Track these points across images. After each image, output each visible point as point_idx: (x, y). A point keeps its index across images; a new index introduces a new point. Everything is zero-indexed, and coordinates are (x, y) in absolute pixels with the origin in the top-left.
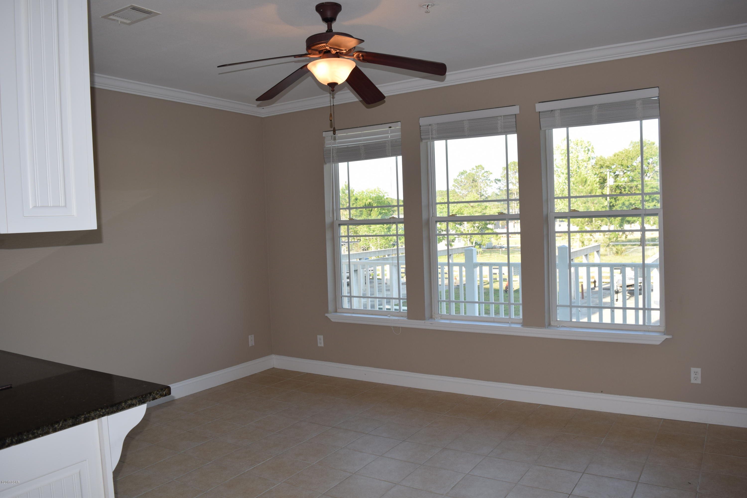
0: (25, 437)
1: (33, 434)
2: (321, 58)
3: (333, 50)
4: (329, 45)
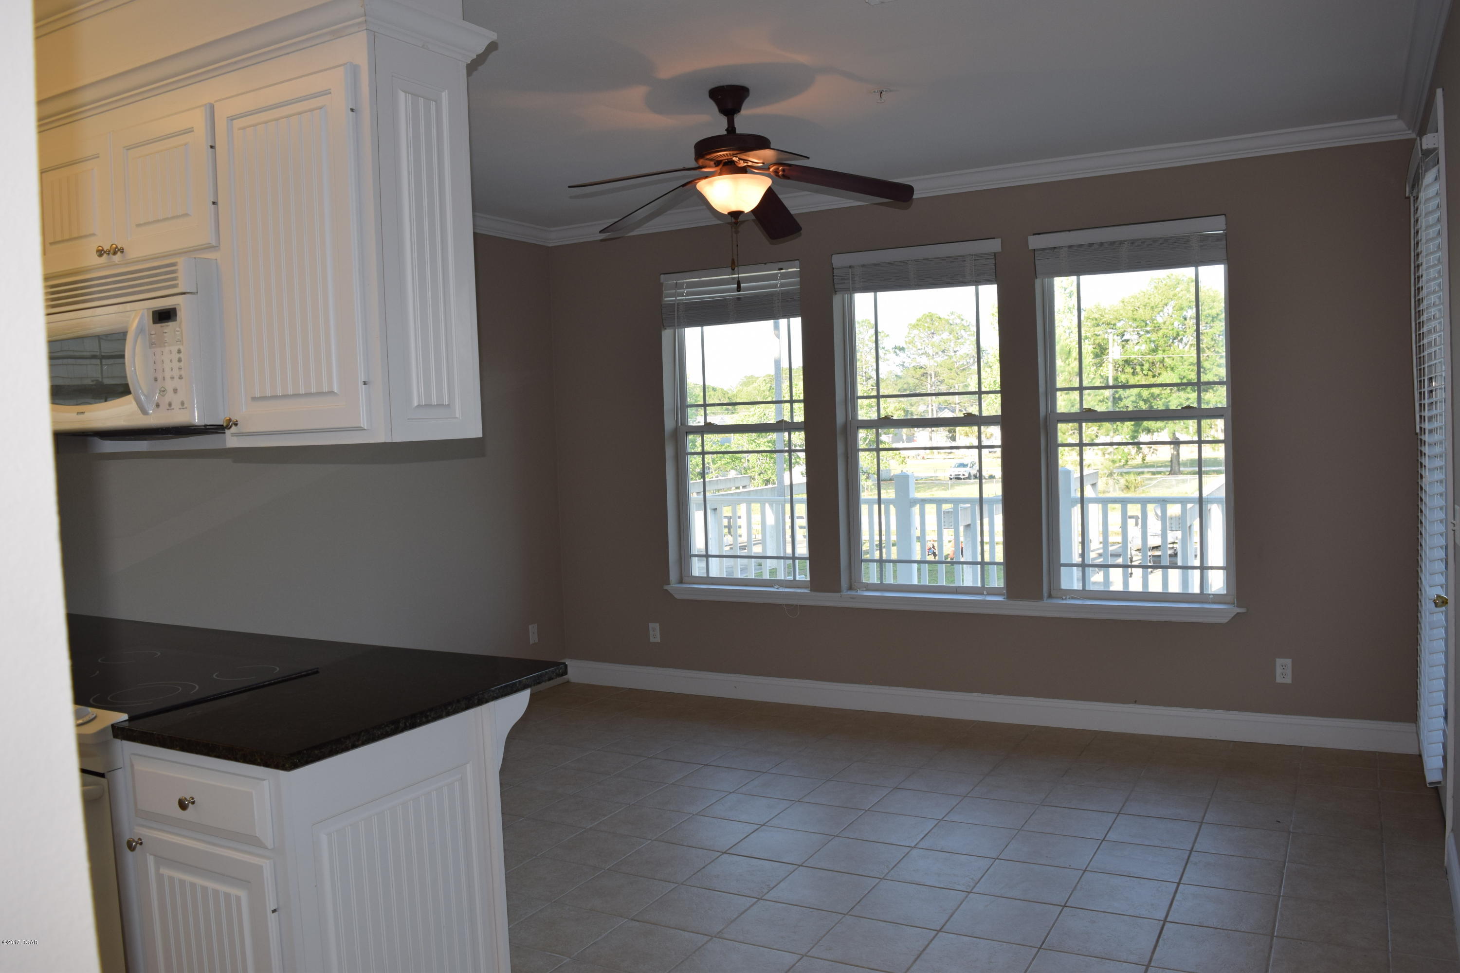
2: (720, 174)
3: (742, 162)
4: (738, 156)
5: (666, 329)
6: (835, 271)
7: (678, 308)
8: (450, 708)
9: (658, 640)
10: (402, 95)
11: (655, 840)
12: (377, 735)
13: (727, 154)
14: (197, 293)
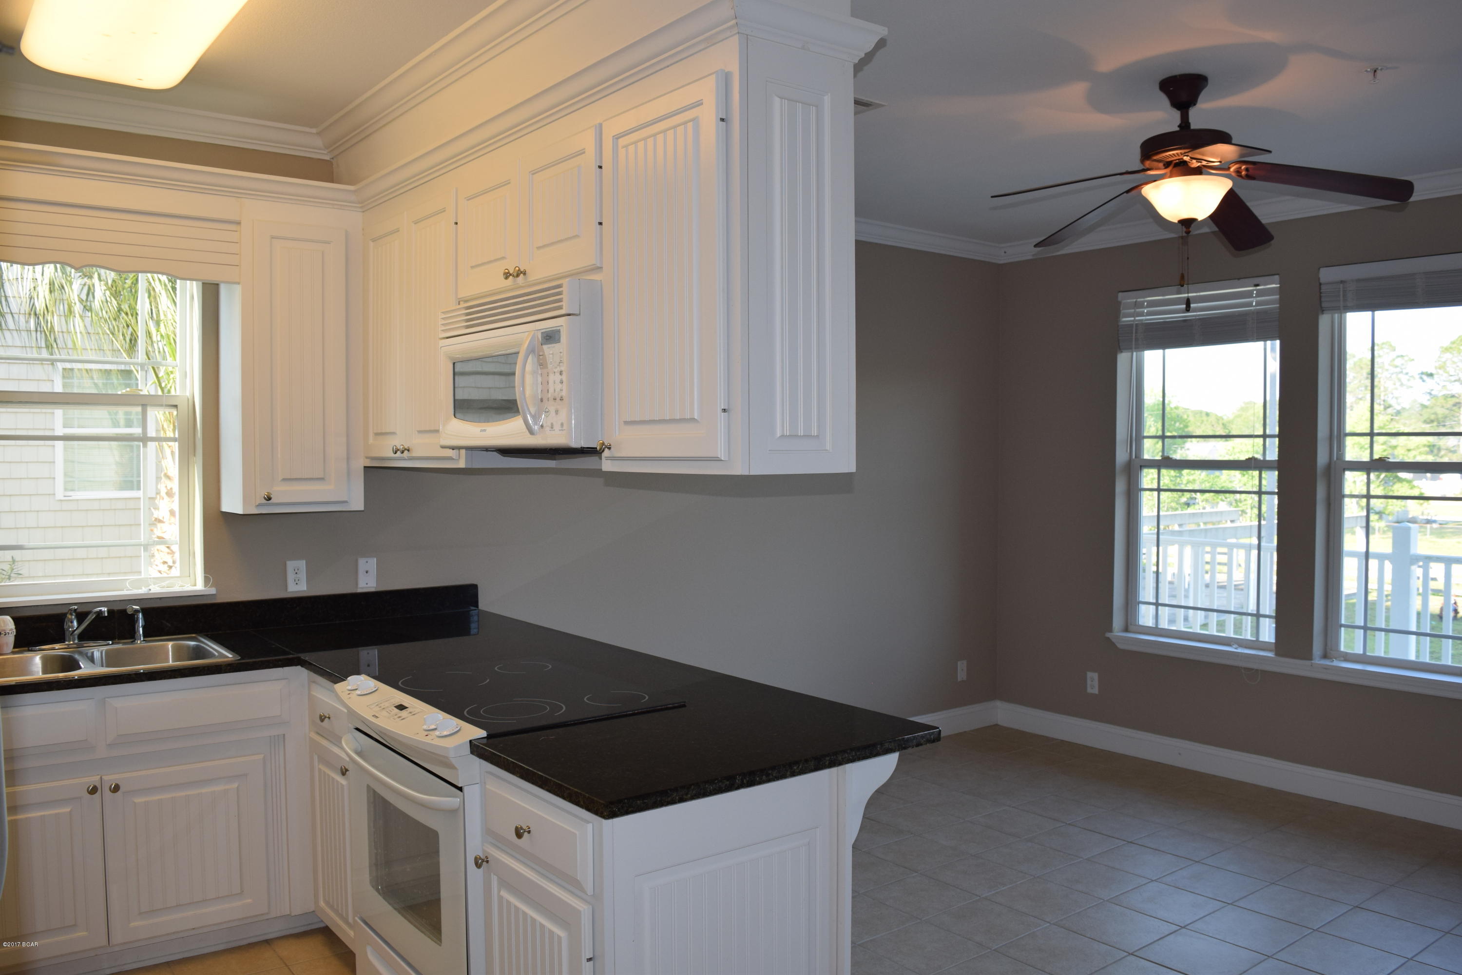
0: (758, 779)
1: (768, 775)
2: (1171, 177)
3: (1194, 161)
4: (1190, 154)
5: (1122, 352)
6: (1323, 287)
7: (1136, 329)
8: (795, 768)
9: (1096, 691)
10: (777, 100)
11: (1054, 924)
12: (708, 790)
13: (1177, 154)
14: (580, 314)
